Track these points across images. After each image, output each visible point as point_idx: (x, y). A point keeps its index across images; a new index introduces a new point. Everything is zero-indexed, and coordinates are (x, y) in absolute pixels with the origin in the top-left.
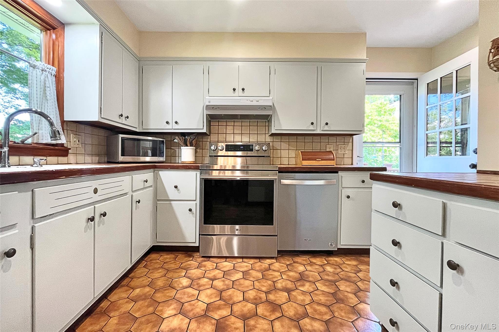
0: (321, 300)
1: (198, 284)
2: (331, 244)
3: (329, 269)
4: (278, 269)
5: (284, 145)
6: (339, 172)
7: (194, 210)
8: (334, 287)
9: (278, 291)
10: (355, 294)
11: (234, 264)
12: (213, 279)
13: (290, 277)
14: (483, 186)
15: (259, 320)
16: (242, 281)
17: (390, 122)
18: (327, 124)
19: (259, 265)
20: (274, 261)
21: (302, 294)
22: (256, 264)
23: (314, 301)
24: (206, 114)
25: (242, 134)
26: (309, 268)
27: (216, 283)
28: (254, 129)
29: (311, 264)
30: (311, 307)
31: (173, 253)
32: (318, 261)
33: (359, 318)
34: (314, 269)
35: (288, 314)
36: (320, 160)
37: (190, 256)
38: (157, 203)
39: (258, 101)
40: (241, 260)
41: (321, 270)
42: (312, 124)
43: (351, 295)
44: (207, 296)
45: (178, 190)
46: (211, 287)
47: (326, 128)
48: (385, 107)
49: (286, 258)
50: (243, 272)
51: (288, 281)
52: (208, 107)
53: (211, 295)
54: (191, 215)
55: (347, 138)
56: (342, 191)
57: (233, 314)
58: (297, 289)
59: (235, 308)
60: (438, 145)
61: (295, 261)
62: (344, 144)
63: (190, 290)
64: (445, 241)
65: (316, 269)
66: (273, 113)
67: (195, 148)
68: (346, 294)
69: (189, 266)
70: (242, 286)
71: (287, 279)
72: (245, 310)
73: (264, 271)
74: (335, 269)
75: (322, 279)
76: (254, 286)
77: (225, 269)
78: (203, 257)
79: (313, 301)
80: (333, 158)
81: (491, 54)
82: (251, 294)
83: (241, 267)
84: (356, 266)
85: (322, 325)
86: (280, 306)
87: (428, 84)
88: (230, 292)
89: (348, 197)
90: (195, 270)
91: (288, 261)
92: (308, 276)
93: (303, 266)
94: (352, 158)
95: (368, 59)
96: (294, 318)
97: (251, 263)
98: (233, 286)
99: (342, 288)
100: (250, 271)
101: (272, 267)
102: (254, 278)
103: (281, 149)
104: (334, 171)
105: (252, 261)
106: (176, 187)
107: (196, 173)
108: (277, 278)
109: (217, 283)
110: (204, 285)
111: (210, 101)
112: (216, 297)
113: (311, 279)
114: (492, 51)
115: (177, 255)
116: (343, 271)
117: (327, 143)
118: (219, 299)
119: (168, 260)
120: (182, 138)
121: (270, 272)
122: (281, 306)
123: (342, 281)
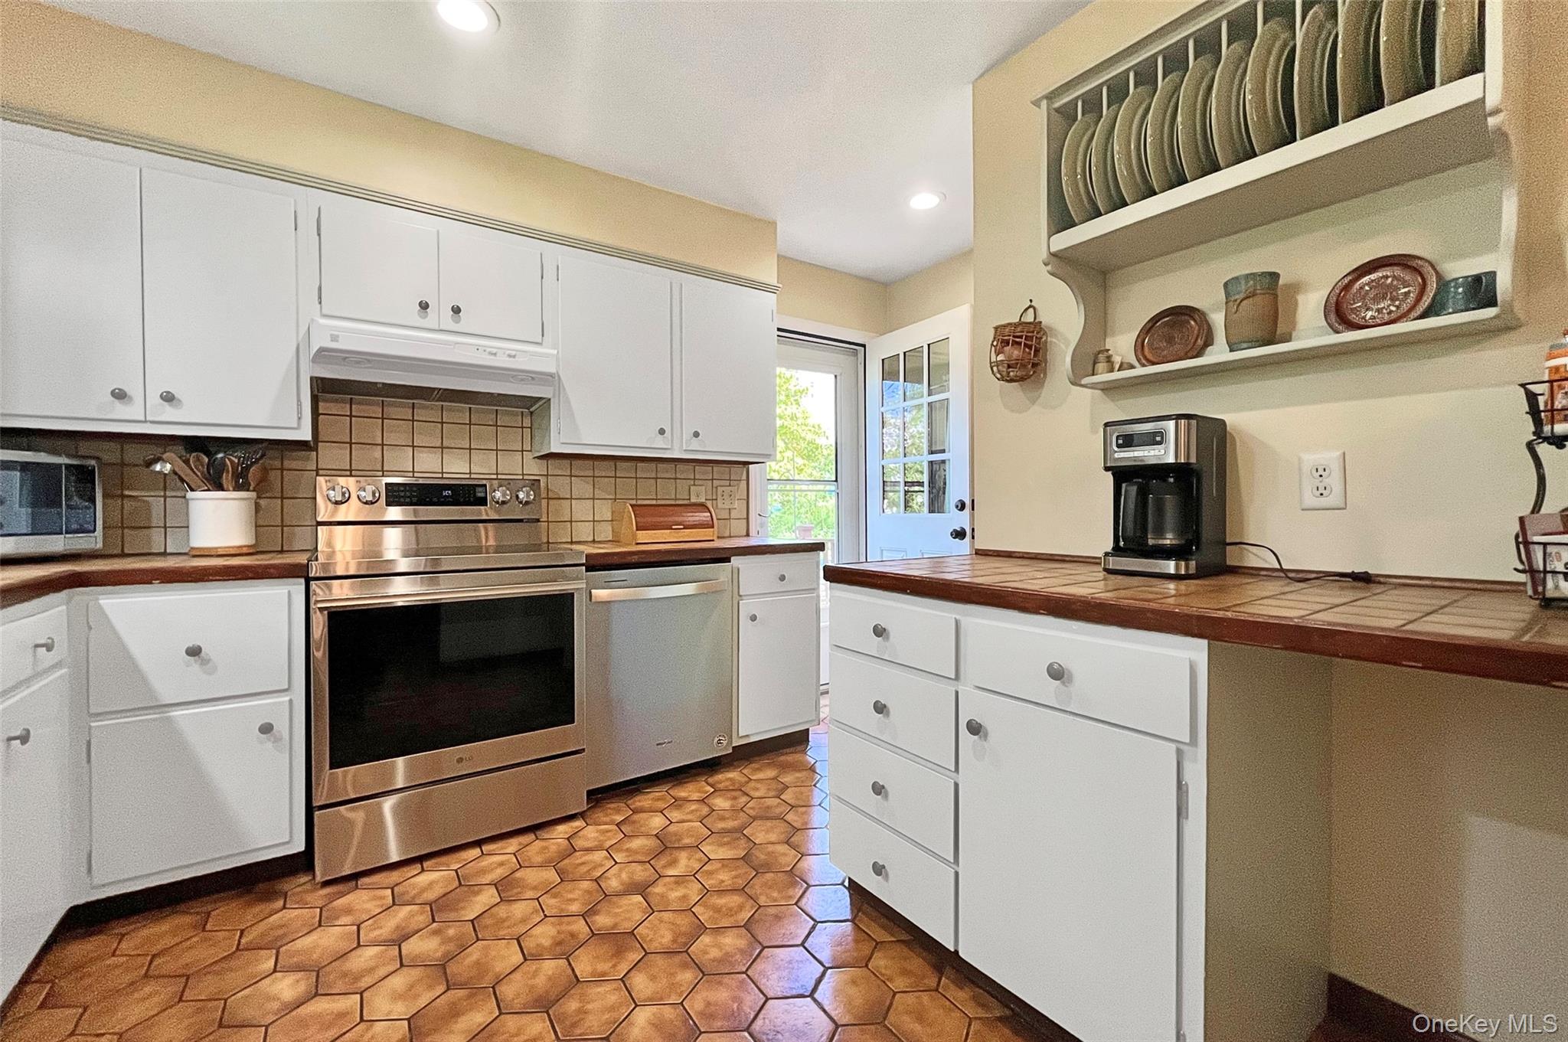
0: (723, 881)
1: (345, 975)
2: (720, 740)
3: (721, 803)
4: (596, 843)
5: (581, 487)
6: (732, 558)
7: (281, 727)
8: (743, 842)
9: (615, 899)
10: (787, 843)
11: (456, 871)
12: (399, 940)
13: (636, 852)
14: (1010, 589)
15: (590, 991)
16: (502, 911)
17: (799, 422)
18: (696, 435)
19: (536, 848)
20: (578, 823)
21: (676, 883)
22: (528, 848)
23: (708, 891)
24: (311, 378)
25: (442, 448)
26: (675, 815)
27: (411, 947)
28: (484, 436)
29: (678, 803)
30: (705, 906)
31: (182, 907)
32: (690, 791)
33: (807, 889)
34: (688, 813)
35: (657, 945)
36: (682, 527)
37: (269, 896)
38: (90, 728)
39: (514, 357)
40: (476, 852)
41: (705, 810)
42: (662, 432)
43: (782, 848)
44: (397, 997)
45: (205, 662)
46: (402, 965)
47: (695, 444)
48: (788, 384)
49: (609, 806)
50: (495, 885)
51: (633, 864)
52: (323, 355)
53: (412, 987)
54: (269, 745)
55: (736, 469)
56: (740, 604)
57: (506, 1009)
58: (660, 876)
59: (507, 991)
60: (902, 488)
61: (635, 808)
62: (730, 485)
63: (320, 1005)
64: (961, 688)
65: (692, 811)
66: (554, 396)
67: (254, 495)
68: (771, 848)
69: (280, 932)
70: (506, 924)
71: (630, 859)
72: (540, 981)
73: (555, 862)
74: (735, 798)
75: (712, 833)
76: (543, 912)
77: (430, 896)
78: (326, 884)
79: (706, 892)
80: (711, 523)
81: (993, 348)
82: (544, 935)
83: (483, 871)
84: (775, 778)
85: (740, 936)
86: (634, 934)
87: (883, 360)
88: (474, 953)
89: (754, 618)
90: (314, 936)
91: (615, 812)
92: (679, 837)
93: (660, 814)
94: (748, 519)
95: (780, 286)
96: (675, 947)
97: (512, 849)
98: (477, 935)
99: (759, 838)
100: (518, 875)
101: (579, 843)
102: (535, 888)
103: (571, 498)
104: (721, 557)
105: (513, 845)
106: (194, 652)
107: (289, 592)
108: (602, 865)
109: (416, 946)
110: (371, 970)
111: (338, 336)
112: (430, 987)
113: (687, 841)
114: (995, 343)
115: (204, 909)
116: (752, 798)
117: (692, 482)
118: (442, 988)
119: (169, 941)
120: (198, 459)
121: (579, 858)
122: (635, 932)
123: (755, 823)
